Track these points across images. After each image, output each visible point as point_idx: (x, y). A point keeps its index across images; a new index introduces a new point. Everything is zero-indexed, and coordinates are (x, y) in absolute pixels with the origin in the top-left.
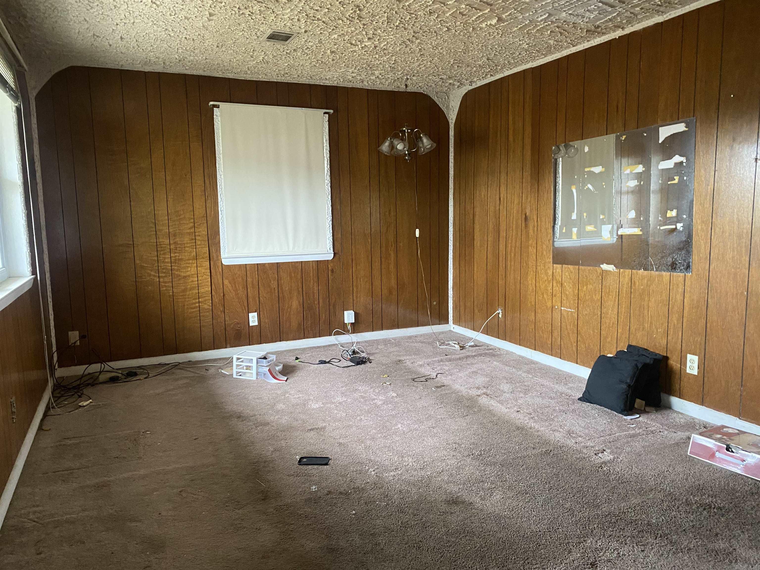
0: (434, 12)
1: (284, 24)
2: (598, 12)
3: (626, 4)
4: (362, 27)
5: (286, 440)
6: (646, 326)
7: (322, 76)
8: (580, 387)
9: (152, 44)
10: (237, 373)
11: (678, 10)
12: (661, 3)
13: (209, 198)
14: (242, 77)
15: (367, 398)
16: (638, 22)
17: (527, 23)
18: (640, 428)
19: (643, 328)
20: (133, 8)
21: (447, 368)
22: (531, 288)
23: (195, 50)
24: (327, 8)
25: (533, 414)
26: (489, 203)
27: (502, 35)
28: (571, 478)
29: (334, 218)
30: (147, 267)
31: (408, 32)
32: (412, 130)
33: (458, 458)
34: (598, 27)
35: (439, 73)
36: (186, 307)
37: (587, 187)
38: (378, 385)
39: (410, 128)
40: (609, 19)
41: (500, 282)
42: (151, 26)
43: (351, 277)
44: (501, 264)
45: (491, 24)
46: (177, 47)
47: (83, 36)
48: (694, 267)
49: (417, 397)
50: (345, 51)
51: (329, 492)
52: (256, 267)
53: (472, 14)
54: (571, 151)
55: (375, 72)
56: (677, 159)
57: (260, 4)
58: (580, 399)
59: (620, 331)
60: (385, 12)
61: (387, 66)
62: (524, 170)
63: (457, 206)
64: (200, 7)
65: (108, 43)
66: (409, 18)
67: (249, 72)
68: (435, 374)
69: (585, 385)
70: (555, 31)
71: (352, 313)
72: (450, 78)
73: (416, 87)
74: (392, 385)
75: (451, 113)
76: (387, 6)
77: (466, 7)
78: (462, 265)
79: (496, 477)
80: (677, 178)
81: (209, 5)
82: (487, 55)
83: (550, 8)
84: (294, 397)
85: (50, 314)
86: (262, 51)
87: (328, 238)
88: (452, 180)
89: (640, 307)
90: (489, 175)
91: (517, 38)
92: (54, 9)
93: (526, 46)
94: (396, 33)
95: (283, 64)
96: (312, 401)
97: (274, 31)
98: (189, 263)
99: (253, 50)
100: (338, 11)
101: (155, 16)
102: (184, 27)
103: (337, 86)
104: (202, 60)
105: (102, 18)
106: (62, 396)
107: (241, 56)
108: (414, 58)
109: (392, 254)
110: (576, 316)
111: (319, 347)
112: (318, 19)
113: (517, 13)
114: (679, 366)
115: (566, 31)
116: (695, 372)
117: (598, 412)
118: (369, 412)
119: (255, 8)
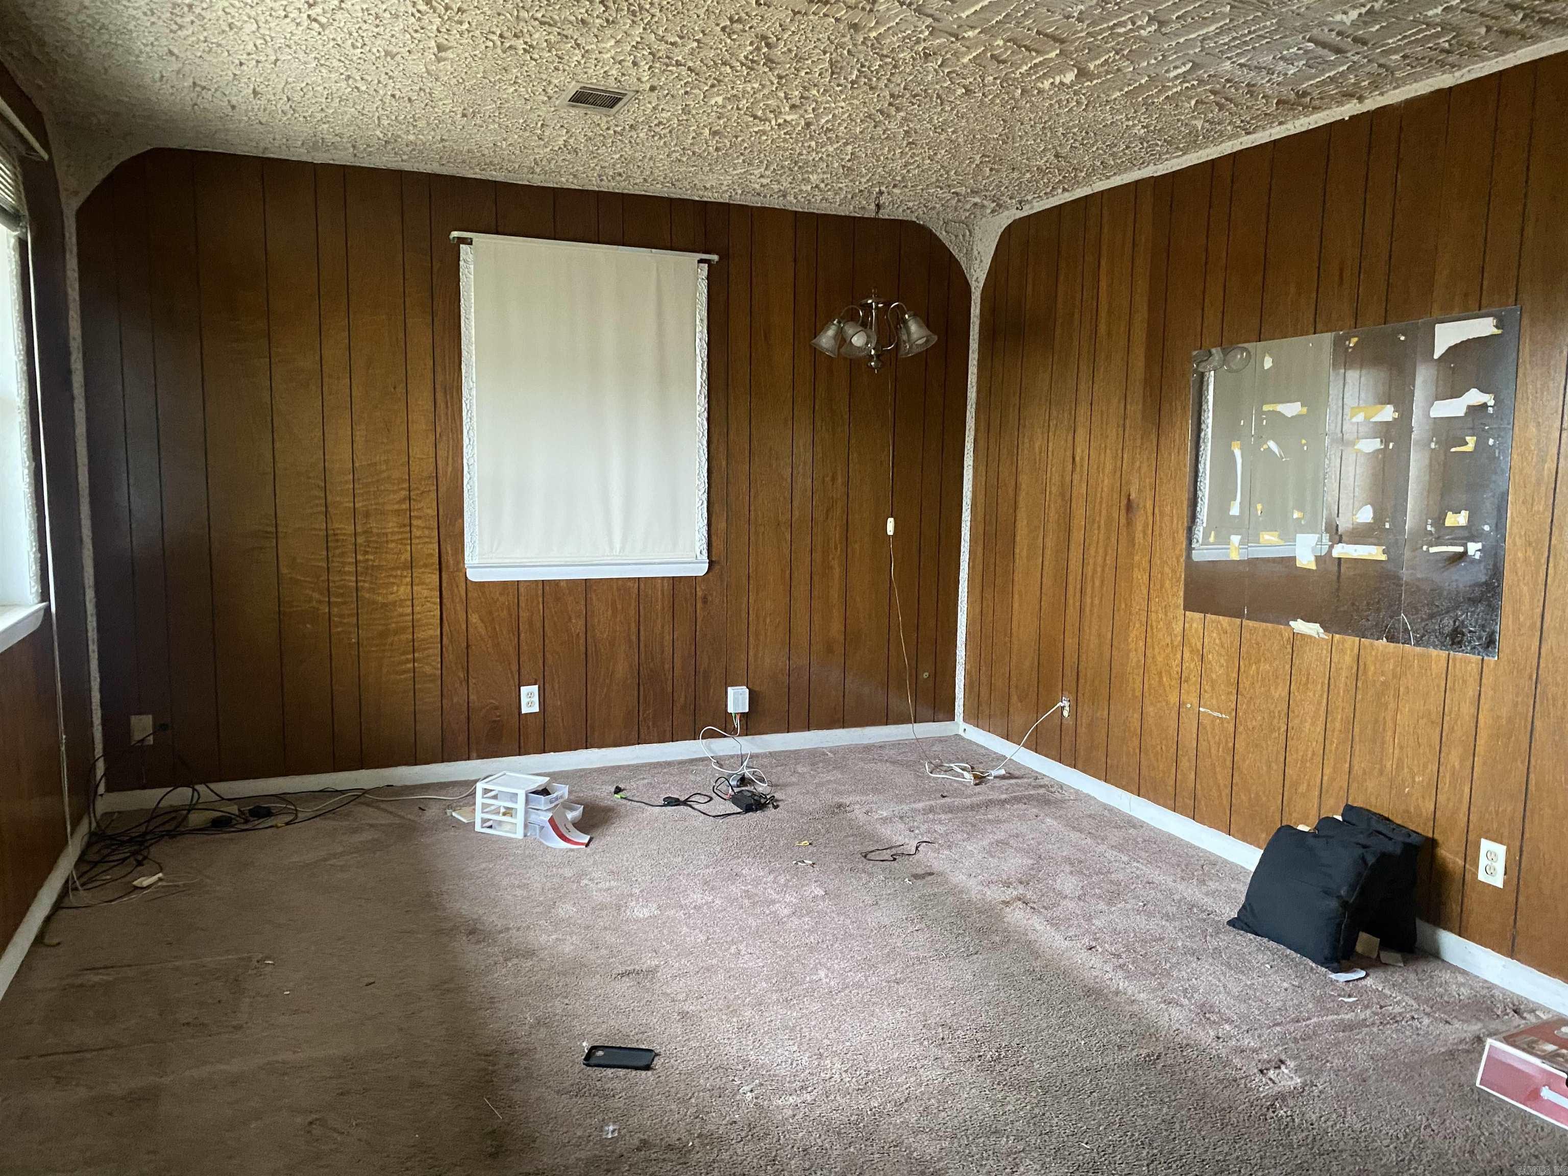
0: (934, 54)
1: (605, 72)
2: (1304, 62)
3: (1370, 46)
4: (775, 82)
5: (566, 997)
6: (1389, 765)
7: (697, 182)
8: (1234, 890)
9: (324, 106)
10: (484, 821)
11: (1489, 63)
12: (1450, 45)
13: (444, 438)
14: (523, 179)
15: (757, 899)
16: (1394, 85)
17: (1143, 81)
18: (1367, 1007)
19: (1381, 773)
20: (270, 29)
21: (941, 829)
22: (1135, 660)
23: (416, 121)
24: (696, 40)
25: (1124, 956)
26: (1049, 466)
27: (1086, 105)
28: (1203, 1133)
29: (713, 485)
30: (306, 581)
31: (878, 95)
32: (887, 304)
33: (946, 1065)
34: (1305, 94)
35: (950, 182)
36: (385, 670)
37: (1265, 447)
38: (785, 865)
39: (882, 300)
40: (1329, 77)
41: (1069, 641)
42: (315, 69)
43: (744, 615)
44: (1071, 602)
45: (1061, 83)
46: (377, 114)
47: (172, 87)
48: (1505, 641)
49: (869, 900)
50: (741, 131)
51: (645, 1144)
52: (541, 587)
53: (1020, 59)
54: (1236, 356)
55: (811, 176)
56: (1475, 397)
57: (546, 27)
58: (1232, 923)
59: (1327, 771)
60: (825, 53)
61: (836, 165)
62: (1129, 400)
63: (982, 469)
64: (416, 31)
65: (229, 101)
66: (880, 66)
67: (538, 170)
68: (915, 844)
69: (1246, 888)
70: (1207, 101)
71: (744, 691)
72: (974, 192)
73: (901, 210)
74: (817, 868)
75: (976, 266)
76: (829, 38)
77: (1005, 44)
78: (988, 595)
79: (1028, 1123)
80: (1471, 441)
81: (435, 28)
82: (1054, 147)
83: (1197, 51)
84: (599, 886)
85: (92, 678)
86: (562, 126)
87: (697, 529)
88: (973, 410)
89: (1376, 721)
90: (1053, 407)
91: (1122, 114)
92: (101, 28)
93: (1142, 131)
94: (853, 97)
95: (611, 156)
96: (637, 900)
97: (582, 85)
98: (395, 577)
99: (542, 125)
100: (720, 46)
101: (321, 48)
102: (387, 74)
103: (728, 204)
104: (435, 143)
105: (207, 49)
106: (102, 861)
107: (516, 137)
108: (894, 150)
109: (836, 566)
110: (1232, 730)
111: (669, 764)
112: (678, 64)
113: (1120, 59)
114: (1461, 863)
115: (1231, 101)
116: (1498, 881)
117: (1271, 958)
118: (757, 934)
119: (536, 36)
